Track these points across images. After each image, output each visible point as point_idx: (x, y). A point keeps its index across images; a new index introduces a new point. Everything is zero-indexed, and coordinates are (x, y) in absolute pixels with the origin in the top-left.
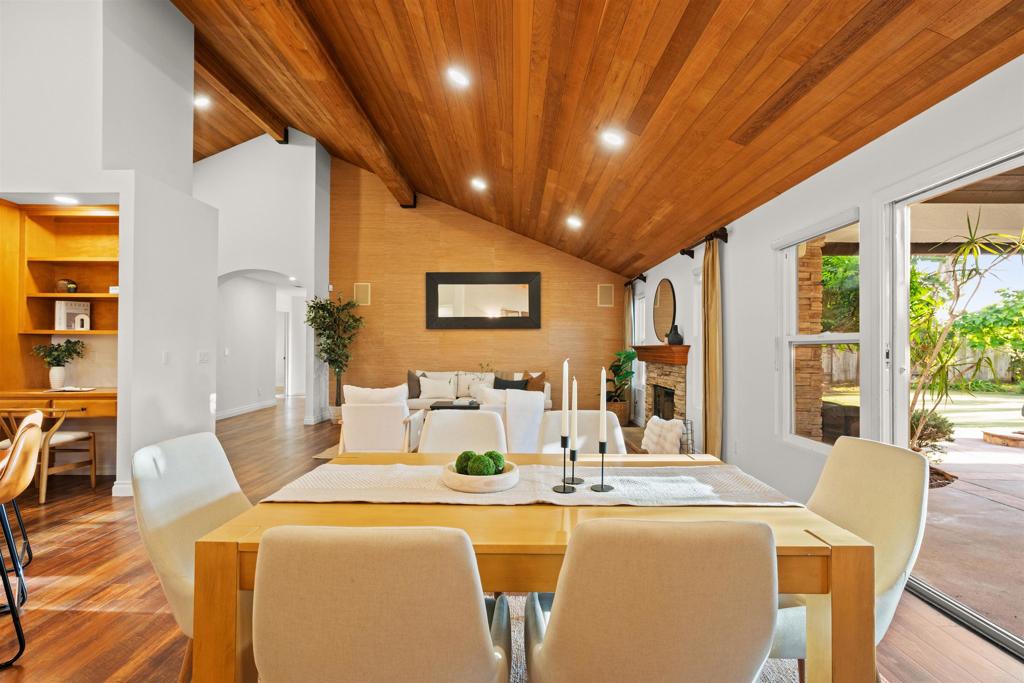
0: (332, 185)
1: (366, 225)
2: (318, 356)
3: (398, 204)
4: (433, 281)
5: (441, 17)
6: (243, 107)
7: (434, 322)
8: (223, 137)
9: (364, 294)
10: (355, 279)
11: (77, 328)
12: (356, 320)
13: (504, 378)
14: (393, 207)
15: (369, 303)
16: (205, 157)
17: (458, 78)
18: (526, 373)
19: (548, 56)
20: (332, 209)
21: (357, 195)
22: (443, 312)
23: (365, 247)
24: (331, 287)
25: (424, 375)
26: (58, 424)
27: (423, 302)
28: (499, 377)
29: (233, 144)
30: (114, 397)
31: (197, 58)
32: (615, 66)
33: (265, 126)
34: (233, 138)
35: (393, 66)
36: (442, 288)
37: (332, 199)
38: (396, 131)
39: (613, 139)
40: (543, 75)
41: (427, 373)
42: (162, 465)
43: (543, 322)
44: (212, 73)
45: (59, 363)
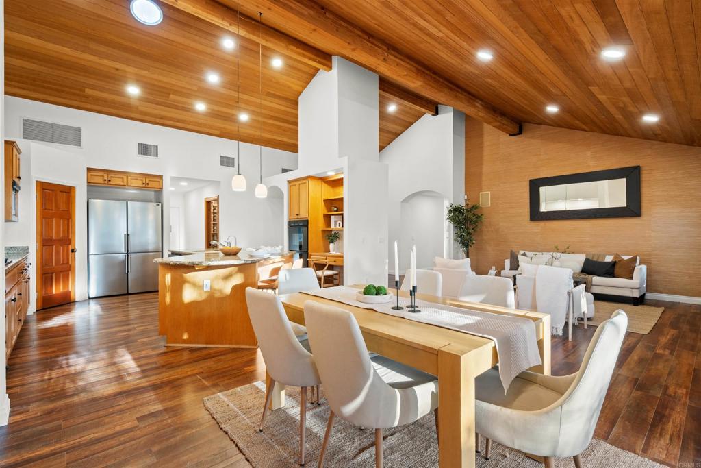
0: (466, 132)
1: (487, 153)
2: (456, 240)
3: (508, 135)
4: (535, 185)
5: (452, 32)
6: (410, 104)
7: (536, 214)
8: (406, 121)
9: (486, 199)
10: (481, 190)
11: (338, 227)
12: (478, 217)
13: (595, 259)
14: (505, 137)
15: (490, 205)
16: (400, 134)
17: (485, 56)
18: (617, 255)
19: (518, 26)
20: (466, 147)
21: (481, 135)
22: (544, 208)
23: (486, 168)
24: (466, 196)
25: (524, 255)
26: (326, 267)
27: (527, 201)
28: (590, 258)
29: (412, 124)
30: (343, 257)
31: (380, 89)
32: (563, 13)
33: (424, 110)
34: (412, 121)
35: (453, 62)
36: (543, 190)
37: (466, 141)
38: (482, 93)
39: (613, 54)
40: (525, 36)
41: (527, 253)
42: (288, 278)
43: (644, 210)
44: (392, 94)
45: (332, 242)
